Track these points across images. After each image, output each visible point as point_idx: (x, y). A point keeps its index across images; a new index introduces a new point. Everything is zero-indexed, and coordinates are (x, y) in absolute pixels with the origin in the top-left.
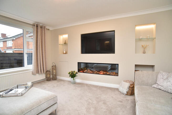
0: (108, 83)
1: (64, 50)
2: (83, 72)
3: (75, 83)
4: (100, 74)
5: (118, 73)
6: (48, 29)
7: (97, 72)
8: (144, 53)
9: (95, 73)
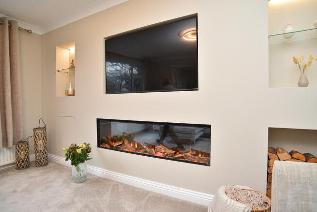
0: (176, 185)
1: (68, 86)
2: (112, 148)
3: (83, 180)
4: (153, 156)
5: (209, 155)
6: (29, 32)
7: (148, 150)
8: (300, 85)
9: (141, 152)
